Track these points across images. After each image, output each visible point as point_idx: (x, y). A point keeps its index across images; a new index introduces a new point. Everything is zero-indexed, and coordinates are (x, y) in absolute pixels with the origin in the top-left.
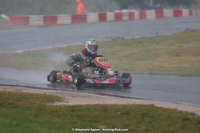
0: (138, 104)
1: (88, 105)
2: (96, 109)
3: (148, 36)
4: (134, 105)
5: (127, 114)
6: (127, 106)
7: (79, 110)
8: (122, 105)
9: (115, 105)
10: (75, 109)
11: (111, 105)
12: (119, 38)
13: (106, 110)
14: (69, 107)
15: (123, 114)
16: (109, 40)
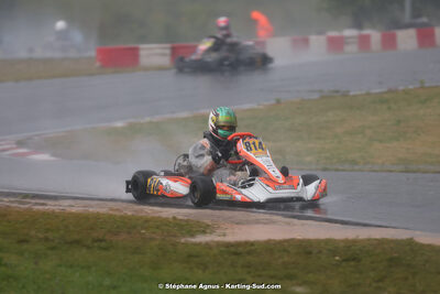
0: (378, 237)
1: (268, 242)
2: (285, 250)
3: (401, 88)
4: (369, 240)
5: (354, 260)
6: (355, 242)
7: (249, 253)
8: (343, 241)
9: (328, 241)
10: (240, 249)
11: (318, 242)
12: (337, 92)
13: (310, 253)
14: (228, 245)
15: (344, 260)
16: (316, 96)
